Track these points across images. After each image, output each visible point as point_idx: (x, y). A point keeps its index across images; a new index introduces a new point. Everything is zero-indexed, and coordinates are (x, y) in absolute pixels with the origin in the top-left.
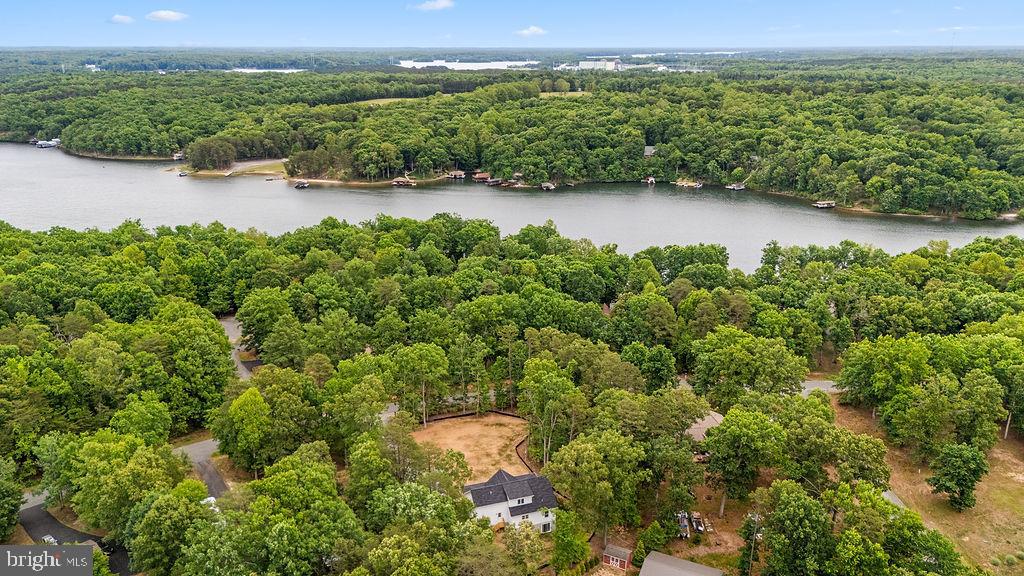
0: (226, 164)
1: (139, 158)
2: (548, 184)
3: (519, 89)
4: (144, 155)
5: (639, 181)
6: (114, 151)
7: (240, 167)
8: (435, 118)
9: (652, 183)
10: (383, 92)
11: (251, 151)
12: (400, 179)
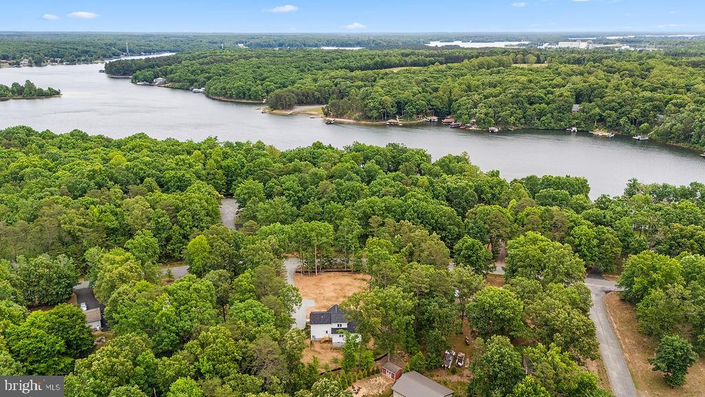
0: (290, 107)
1: (244, 101)
2: (493, 128)
3: (495, 61)
4: (247, 100)
5: (565, 130)
6: (231, 96)
7: (298, 109)
8: (426, 80)
9: (574, 131)
10: (403, 62)
11: (306, 99)
12: (392, 121)
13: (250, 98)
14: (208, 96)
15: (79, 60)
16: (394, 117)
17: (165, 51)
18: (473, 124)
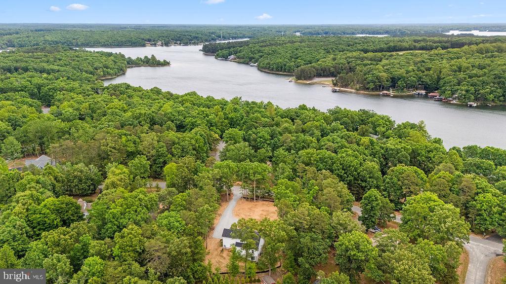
2: (471, 103)
3: (495, 47)
7: (316, 80)
8: (423, 62)
10: (411, 47)
11: (323, 73)
12: (385, 92)
13: (285, 71)
14: (259, 69)
15: (190, 43)
16: (388, 90)
17: (246, 38)
18: (455, 99)
